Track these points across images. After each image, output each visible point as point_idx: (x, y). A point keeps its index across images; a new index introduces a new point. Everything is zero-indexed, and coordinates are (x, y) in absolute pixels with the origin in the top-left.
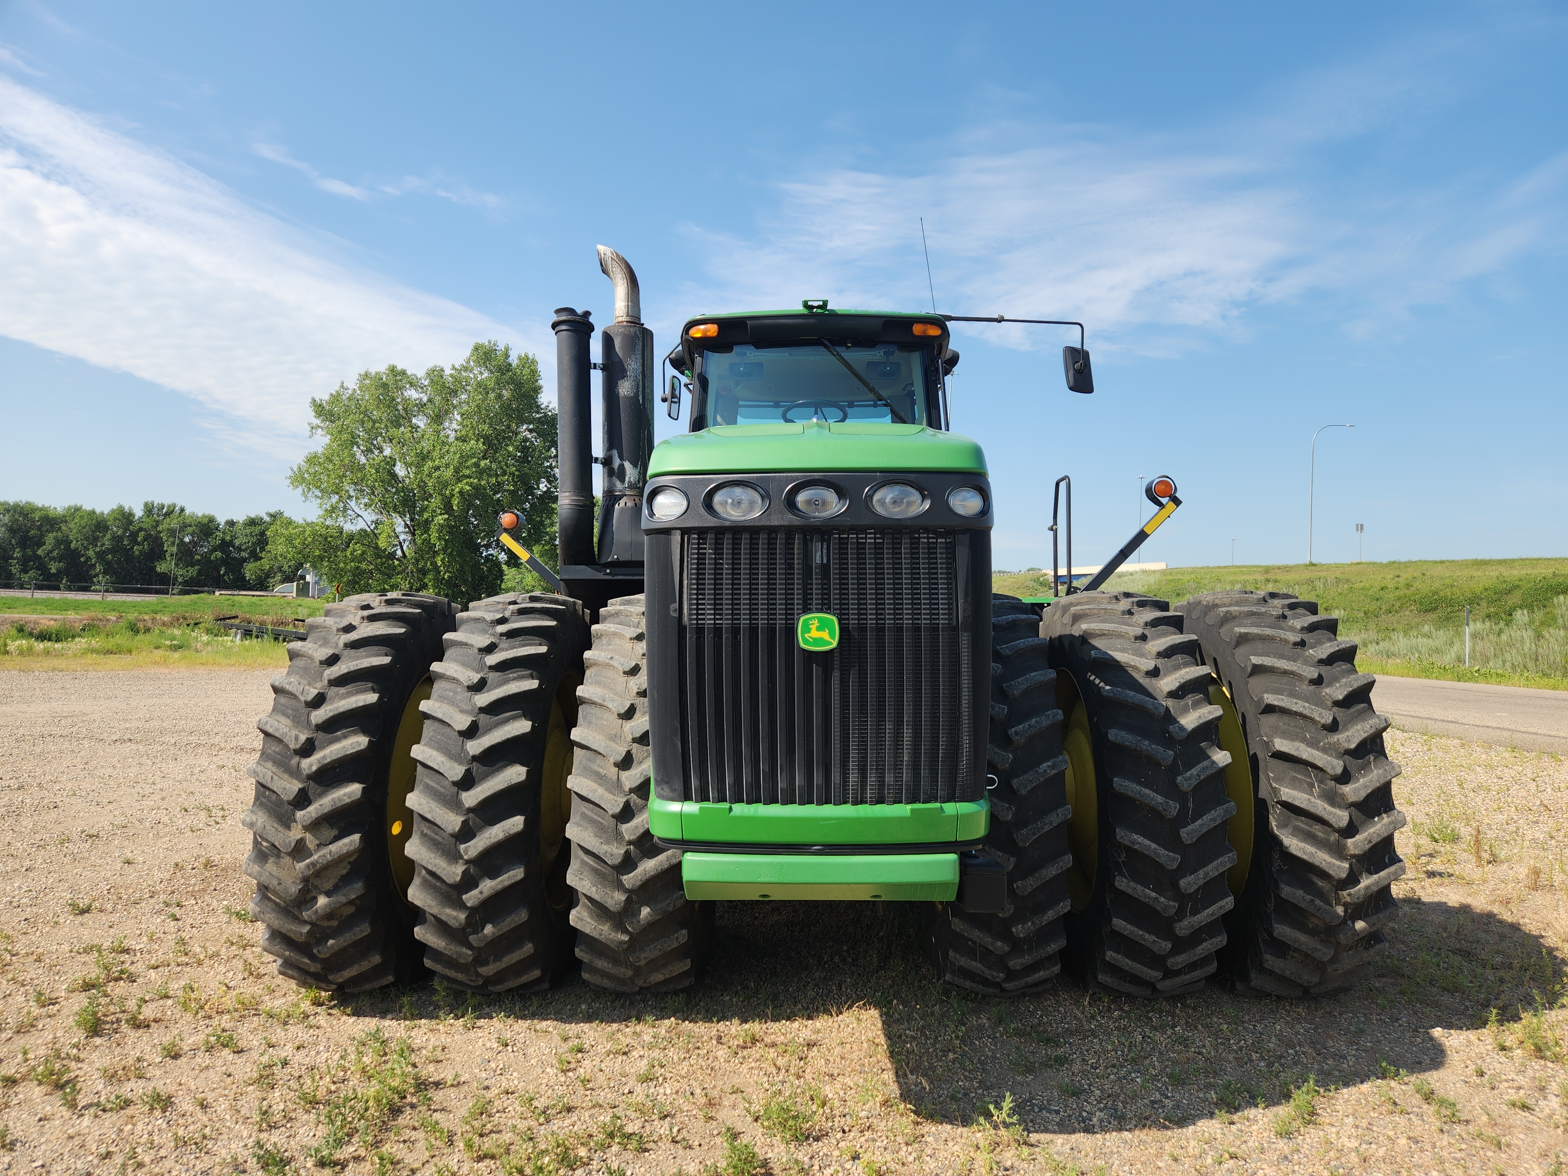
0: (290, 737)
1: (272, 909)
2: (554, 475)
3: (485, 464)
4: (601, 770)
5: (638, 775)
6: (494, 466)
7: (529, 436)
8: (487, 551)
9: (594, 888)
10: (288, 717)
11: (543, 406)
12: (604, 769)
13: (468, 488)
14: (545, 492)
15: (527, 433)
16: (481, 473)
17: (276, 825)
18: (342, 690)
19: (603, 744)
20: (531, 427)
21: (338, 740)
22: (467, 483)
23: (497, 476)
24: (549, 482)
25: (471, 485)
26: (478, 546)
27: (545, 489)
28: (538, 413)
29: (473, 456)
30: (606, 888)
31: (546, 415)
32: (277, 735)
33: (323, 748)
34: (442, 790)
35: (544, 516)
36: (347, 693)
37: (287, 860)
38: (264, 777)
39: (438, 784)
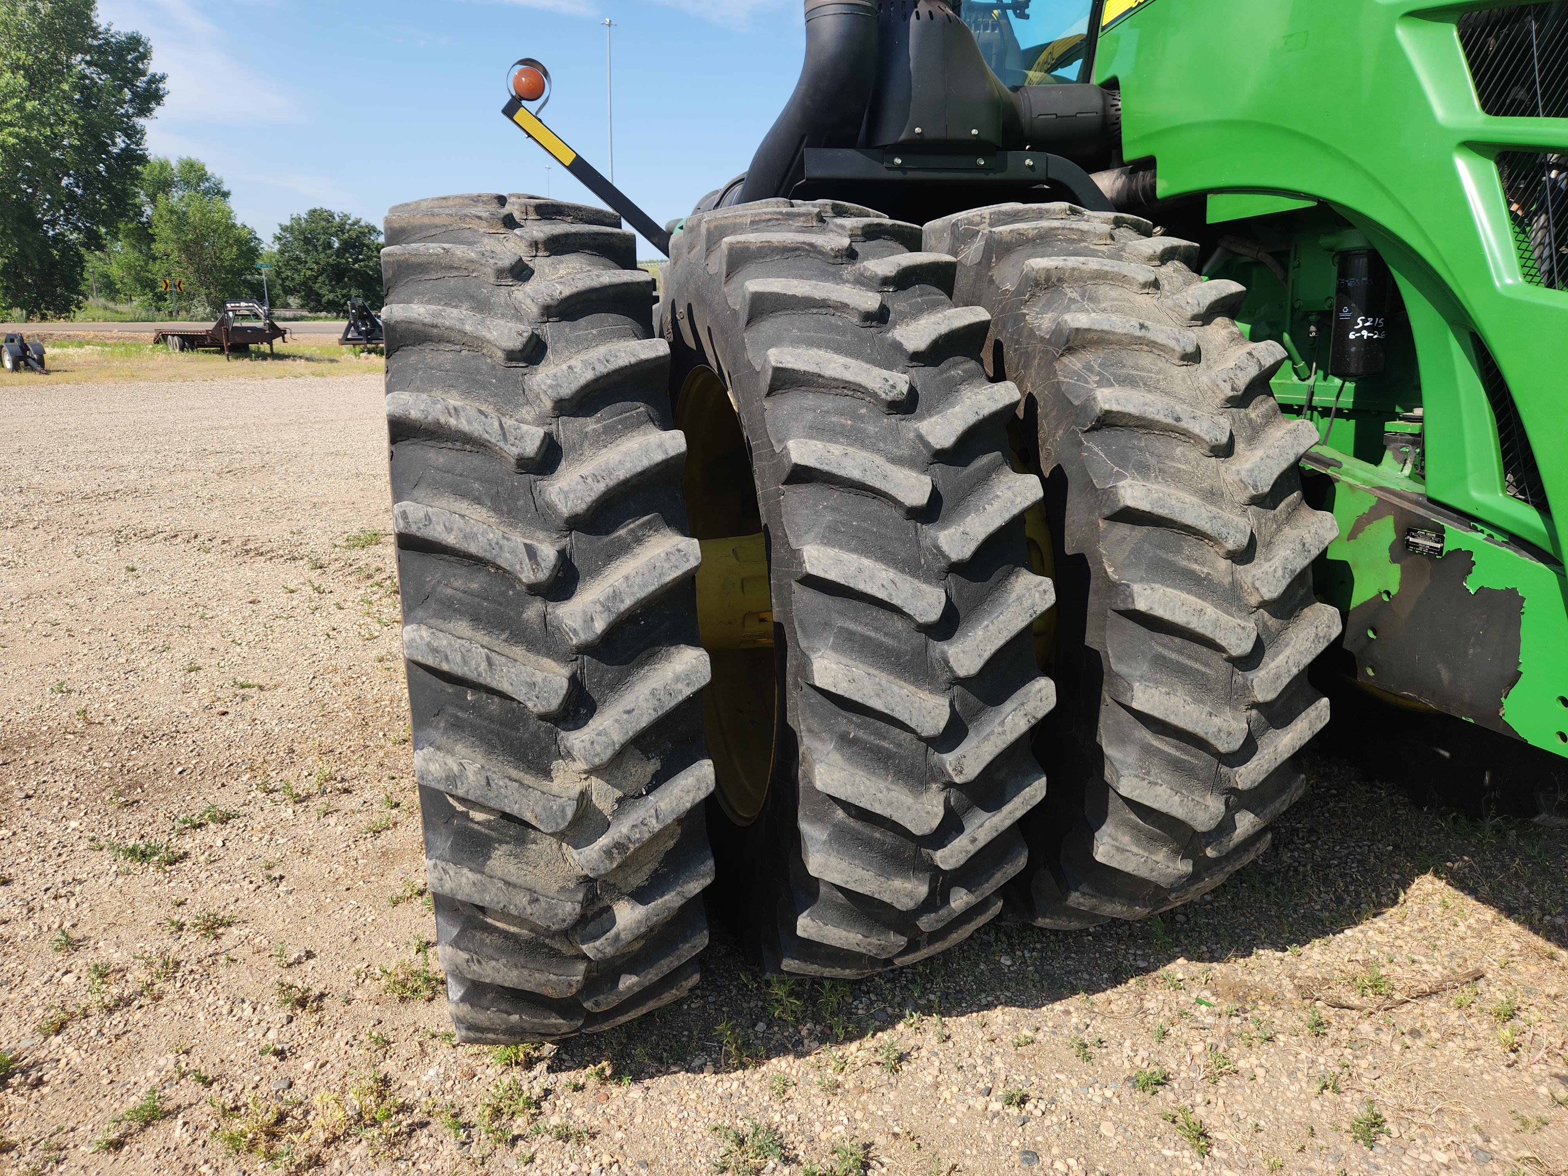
0: (513, 552)
1: (498, 948)
2: (133, 126)
3: (34, 107)
4: (1196, 567)
5: (1280, 572)
6: (46, 110)
7: (87, 72)
8: (54, 230)
9: (1177, 798)
10: (477, 500)
11: (101, 29)
12: (1203, 564)
13: (12, 141)
14: (122, 150)
15: (83, 66)
16: (30, 119)
17: (515, 774)
18: (591, 424)
19: (1205, 514)
20: (88, 58)
21: (623, 549)
22: (10, 134)
23: (51, 126)
24: (128, 136)
25: (17, 136)
26: (40, 222)
27: (123, 145)
28: (94, 37)
29: (13, 94)
30: (1192, 792)
31: (108, 43)
32: (473, 549)
33: (595, 572)
34: (890, 642)
35: (128, 182)
36: (607, 430)
37: (547, 846)
38: (465, 662)
39: (876, 629)
